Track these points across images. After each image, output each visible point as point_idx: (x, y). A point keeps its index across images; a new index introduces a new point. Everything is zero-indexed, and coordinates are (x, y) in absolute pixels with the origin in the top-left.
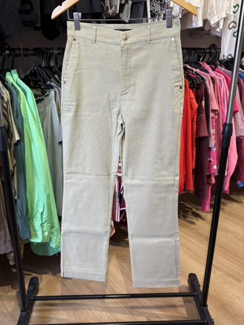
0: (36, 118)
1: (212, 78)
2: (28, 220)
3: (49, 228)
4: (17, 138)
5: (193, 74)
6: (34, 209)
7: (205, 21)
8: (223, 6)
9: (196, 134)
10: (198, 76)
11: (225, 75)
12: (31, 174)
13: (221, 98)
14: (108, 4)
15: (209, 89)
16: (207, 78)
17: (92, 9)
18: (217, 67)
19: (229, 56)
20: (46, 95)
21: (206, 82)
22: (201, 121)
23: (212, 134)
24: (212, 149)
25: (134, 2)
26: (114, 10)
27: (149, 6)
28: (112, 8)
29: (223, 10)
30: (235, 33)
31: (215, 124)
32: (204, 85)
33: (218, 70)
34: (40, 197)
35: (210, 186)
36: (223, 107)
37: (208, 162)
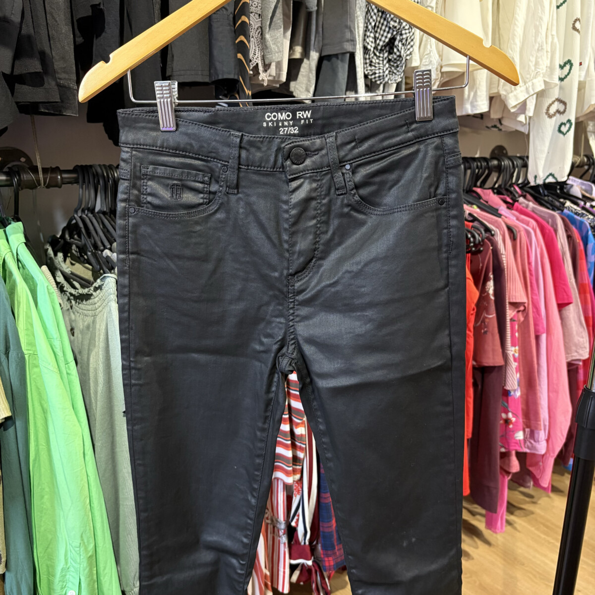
7: (494, 99)
9: (475, 359)
10: (476, 224)
11: (539, 218)
14: (256, 59)
15: (502, 254)
16: (497, 227)
17: (212, 71)
18: (518, 201)
19: (548, 177)
20: (95, 287)
21: (495, 237)
22: (485, 329)
23: (511, 359)
24: (512, 393)
25: (324, 54)
26: (275, 75)
27: (361, 63)
28: (269, 68)
29: (539, 73)
30: (563, 126)
31: (519, 335)
32: (492, 246)
33: (520, 207)
34: (69, 560)
35: (506, 477)
36: (536, 295)
37: (502, 422)
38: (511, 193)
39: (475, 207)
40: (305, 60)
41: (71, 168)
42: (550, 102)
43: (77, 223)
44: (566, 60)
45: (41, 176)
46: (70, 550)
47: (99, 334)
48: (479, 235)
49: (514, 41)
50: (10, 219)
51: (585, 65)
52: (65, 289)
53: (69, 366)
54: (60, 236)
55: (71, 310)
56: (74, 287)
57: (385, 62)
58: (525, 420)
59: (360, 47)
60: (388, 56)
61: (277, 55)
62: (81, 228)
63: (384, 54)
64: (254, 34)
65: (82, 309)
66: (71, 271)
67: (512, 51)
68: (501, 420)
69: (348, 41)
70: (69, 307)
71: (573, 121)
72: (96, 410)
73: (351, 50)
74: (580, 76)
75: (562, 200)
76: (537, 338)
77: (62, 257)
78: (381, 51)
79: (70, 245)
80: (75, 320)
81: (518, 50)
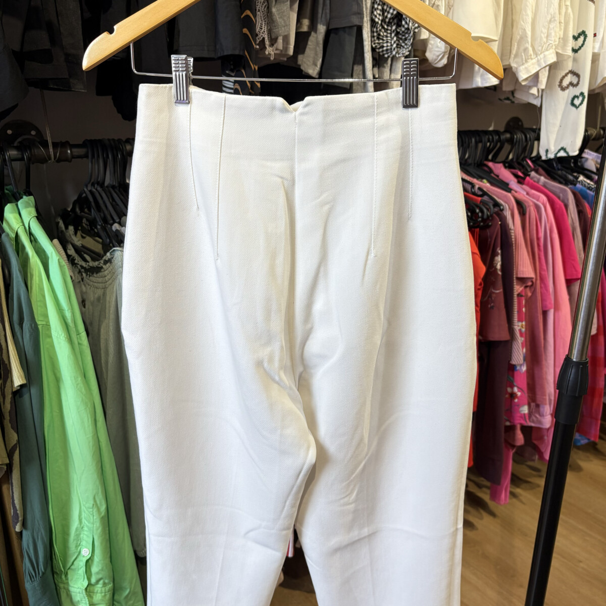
0: (71, 324)
1: (519, 204)
4: (18, 379)
5: (474, 194)
6: (68, 548)
8: (548, 35)
10: (486, 198)
11: (550, 194)
15: (511, 229)
16: (506, 202)
17: (218, 47)
18: (529, 175)
19: (559, 151)
20: (105, 260)
21: (504, 212)
22: (492, 304)
23: (518, 334)
24: (518, 368)
25: (331, 27)
26: (282, 49)
27: (368, 36)
28: (275, 43)
29: (551, 45)
30: (576, 99)
31: (526, 310)
32: (500, 221)
33: (531, 181)
34: (84, 520)
35: (511, 450)
36: (545, 270)
37: (507, 396)
38: (523, 167)
39: (485, 181)
40: (313, 33)
41: (81, 143)
42: (563, 74)
43: (86, 197)
44: (580, 31)
45: (51, 150)
46: (84, 511)
47: (110, 307)
48: (488, 210)
49: (526, 12)
50: (22, 193)
51: (600, 36)
52: (76, 262)
53: (80, 337)
54: (71, 210)
55: (82, 282)
56: (85, 260)
57: (393, 35)
58: (530, 395)
59: (367, 20)
60: (396, 29)
61: (283, 29)
62: (91, 202)
63: (392, 27)
64: (261, 7)
65: (93, 282)
66: (82, 244)
67: (524, 22)
68: (506, 394)
69: (355, 14)
70: (80, 279)
71: (586, 94)
72: (107, 380)
73: (358, 24)
74: (594, 48)
75: (575, 174)
76: (545, 313)
77: (73, 230)
78: (389, 24)
79: (81, 218)
80: (86, 292)
81: (530, 20)
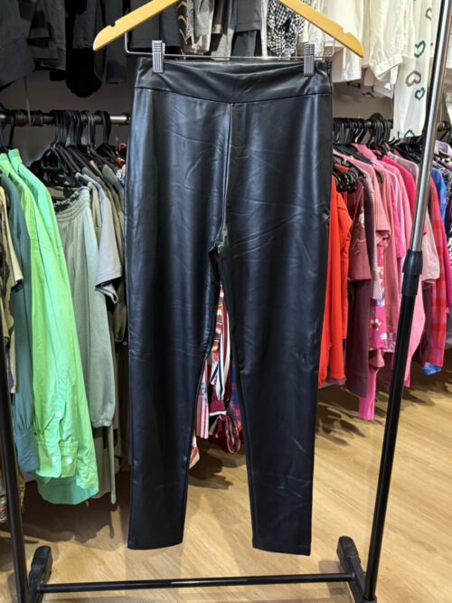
0: (54, 240)
1: (378, 174)
2: (35, 434)
3: (74, 451)
4: (17, 275)
5: (343, 165)
6: (46, 412)
7: (365, 70)
8: (396, 43)
9: (349, 276)
10: (352, 169)
11: (402, 167)
12: (41, 345)
13: (394, 210)
14: (190, 33)
15: (372, 192)
16: (368, 171)
18: (387, 154)
19: (407, 133)
20: (72, 198)
21: (367, 179)
22: (358, 252)
23: (378, 276)
24: (379, 303)
25: (239, 30)
26: (202, 46)
27: (265, 38)
28: (198, 41)
29: (398, 50)
30: (419, 93)
31: (384, 257)
32: (364, 186)
33: (388, 158)
34: (58, 389)
35: (374, 372)
38: (382, 149)
39: (352, 157)
40: (224, 36)
41: (48, 112)
42: (409, 74)
43: (52, 153)
44: (421, 41)
45: (29, 116)
46: (59, 382)
48: (354, 177)
49: (380, 25)
57: (283, 38)
58: (388, 325)
59: (264, 26)
60: (285, 34)
61: (204, 30)
63: (282, 32)
64: (189, 14)
67: (378, 32)
68: (370, 325)
69: (256, 21)
71: (426, 89)
73: (258, 29)
74: (431, 54)
76: (399, 260)
78: (280, 30)
